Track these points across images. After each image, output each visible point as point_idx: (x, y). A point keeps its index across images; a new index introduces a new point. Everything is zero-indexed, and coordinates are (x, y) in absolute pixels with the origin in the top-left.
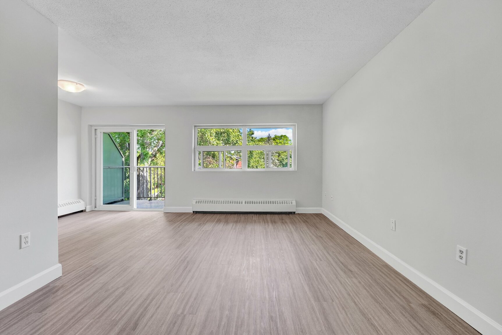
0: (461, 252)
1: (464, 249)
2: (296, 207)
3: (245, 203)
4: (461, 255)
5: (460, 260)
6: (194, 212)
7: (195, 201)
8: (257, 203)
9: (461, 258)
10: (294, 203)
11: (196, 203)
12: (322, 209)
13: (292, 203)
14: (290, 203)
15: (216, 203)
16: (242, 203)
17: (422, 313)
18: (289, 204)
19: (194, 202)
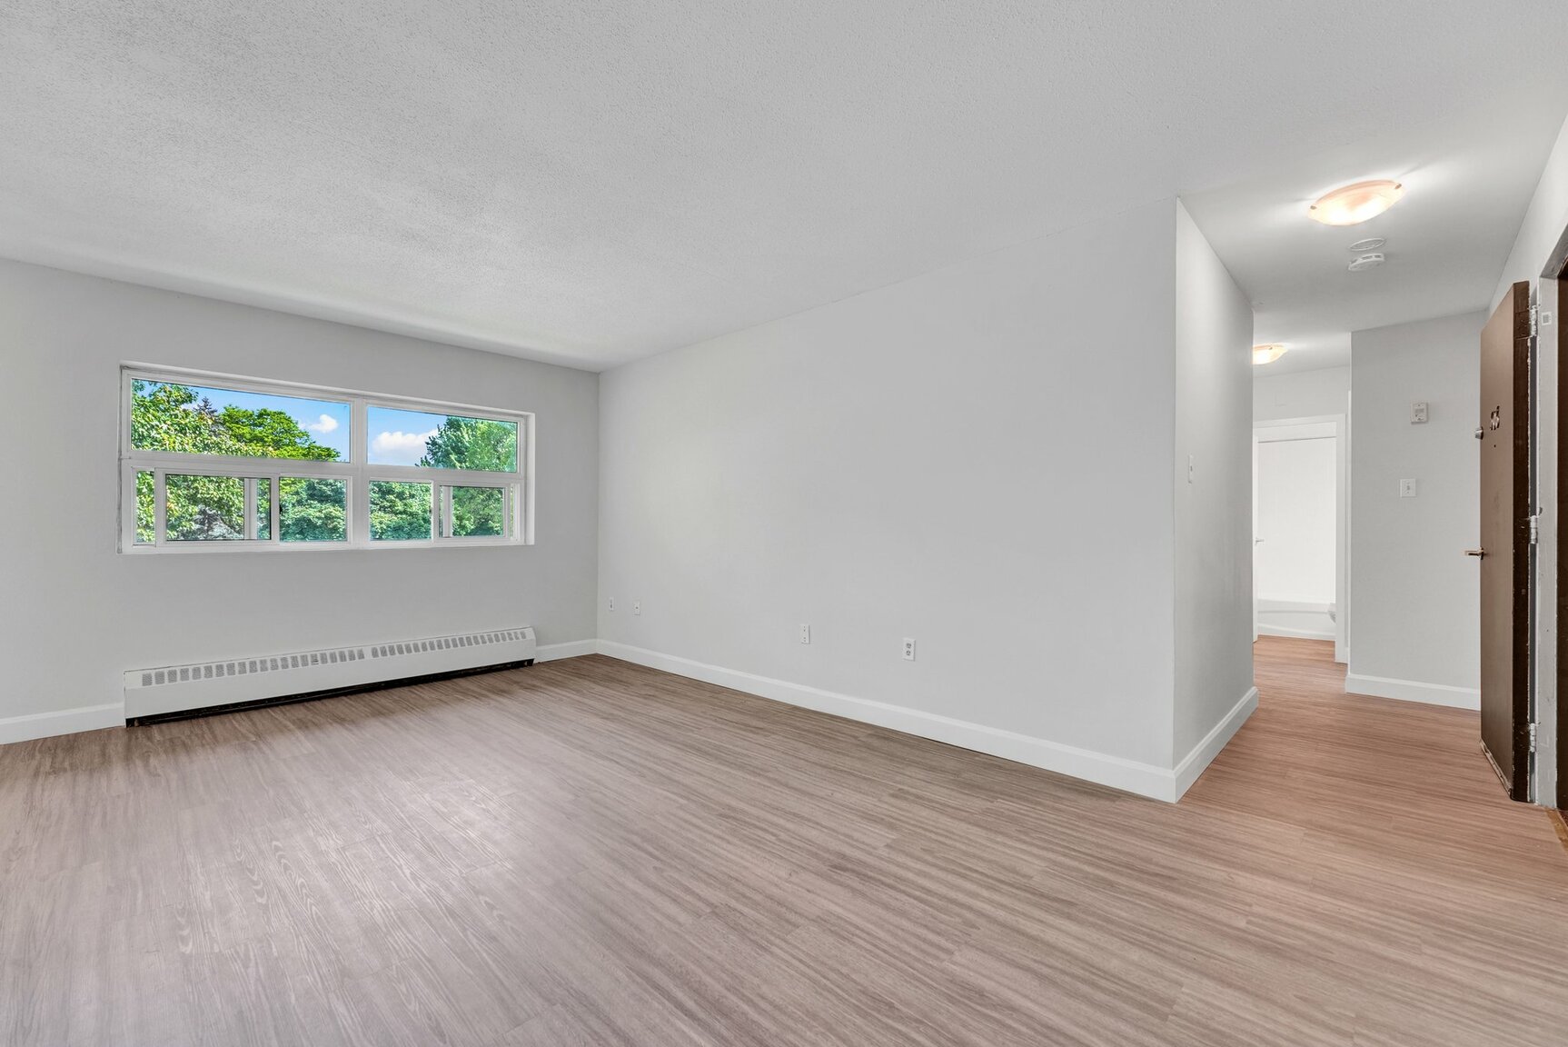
0: (909, 645)
1: (911, 641)
2: (537, 645)
3: (375, 653)
4: (908, 649)
5: (907, 657)
6: (130, 722)
7: (138, 677)
8: (417, 649)
9: (908, 653)
10: (530, 634)
11: (147, 680)
12: (598, 640)
13: (524, 637)
14: (520, 636)
15: (262, 670)
16: (361, 656)
17: (876, 743)
18: (517, 638)
19: (135, 681)
